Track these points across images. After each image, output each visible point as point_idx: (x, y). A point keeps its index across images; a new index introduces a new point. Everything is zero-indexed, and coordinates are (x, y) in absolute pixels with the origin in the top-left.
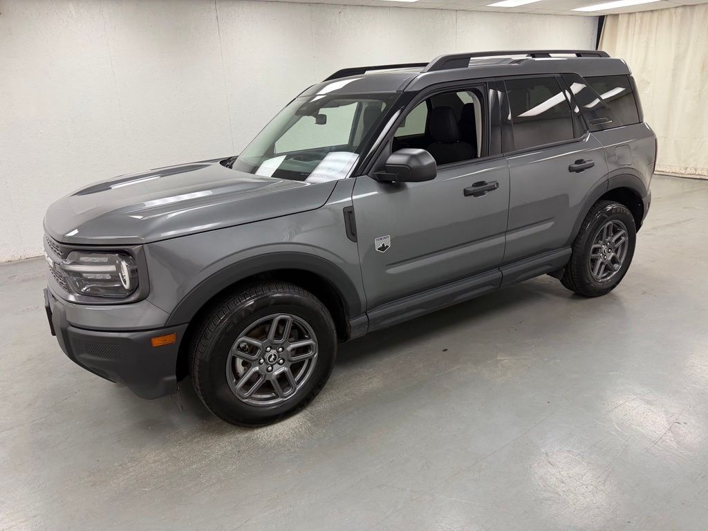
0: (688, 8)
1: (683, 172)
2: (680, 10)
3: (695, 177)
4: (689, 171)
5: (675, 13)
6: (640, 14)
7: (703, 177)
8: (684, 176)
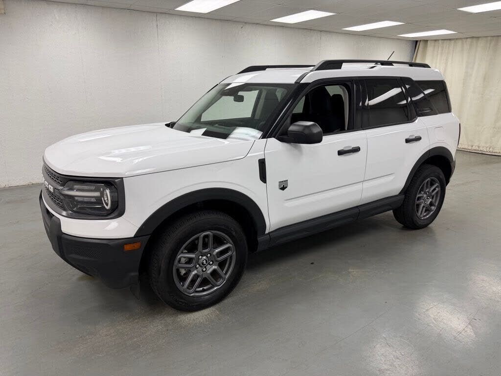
0: (474, 39)
1: (470, 148)
2: (469, 40)
3: (478, 152)
4: (474, 148)
5: (466, 42)
6: (442, 41)
7: (484, 153)
8: (471, 151)
